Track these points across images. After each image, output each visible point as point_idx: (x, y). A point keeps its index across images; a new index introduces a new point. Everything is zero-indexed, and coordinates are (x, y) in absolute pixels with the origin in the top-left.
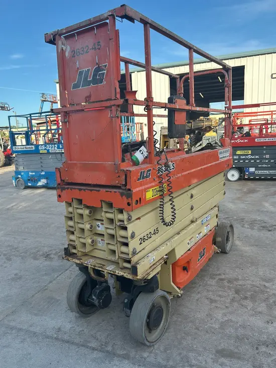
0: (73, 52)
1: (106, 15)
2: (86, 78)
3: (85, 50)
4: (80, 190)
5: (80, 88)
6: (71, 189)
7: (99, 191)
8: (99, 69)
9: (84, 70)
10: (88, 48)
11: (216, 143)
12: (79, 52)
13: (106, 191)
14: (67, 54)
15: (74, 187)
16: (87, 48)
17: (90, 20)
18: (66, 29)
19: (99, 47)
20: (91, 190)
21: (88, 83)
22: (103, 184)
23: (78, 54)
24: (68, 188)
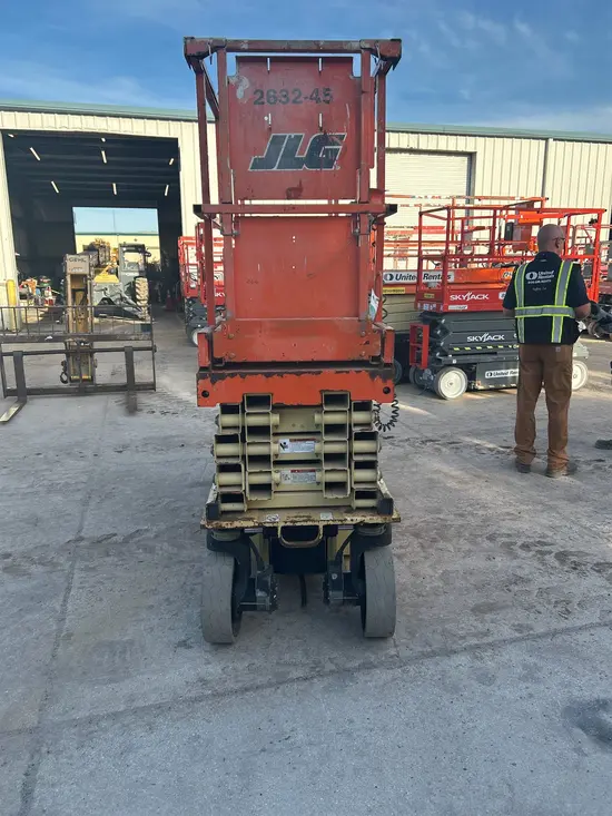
0: (259, 95)
1: (356, 46)
2: (290, 152)
3: (292, 97)
4: (268, 375)
5: (275, 169)
6: (243, 376)
7: (318, 373)
8: (324, 140)
9: (288, 135)
10: (300, 94)
11: (122, 299)
12: (274, 97)
13: (337, 372)
14: (240, 93)
16: (297, 93)
17: (317, 43)
18: (250, 42)
19: (328, 98)
21: (296, 163)
23: (272, 100)
24: (233, 375)
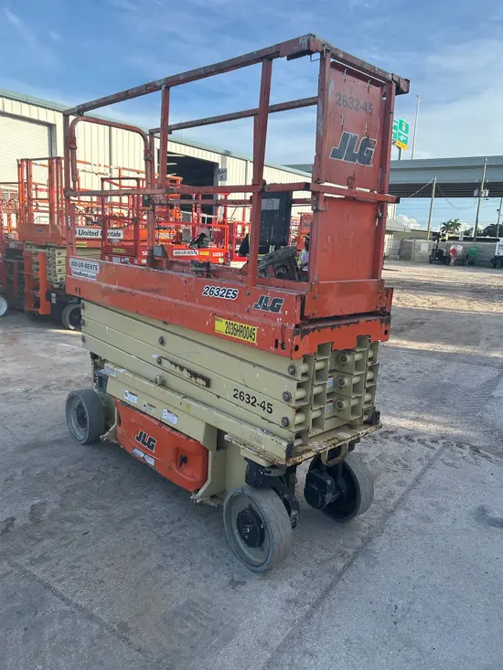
5: (343, 160)
7: (357, 323)
9: (351, 134)
10: (358, 103)
12: (346, 101)
15: (322, 325)
19: (371, 111)
20: (348, 324)
21: (353, 158)
22: (363, 311)
23: (345, 104)
